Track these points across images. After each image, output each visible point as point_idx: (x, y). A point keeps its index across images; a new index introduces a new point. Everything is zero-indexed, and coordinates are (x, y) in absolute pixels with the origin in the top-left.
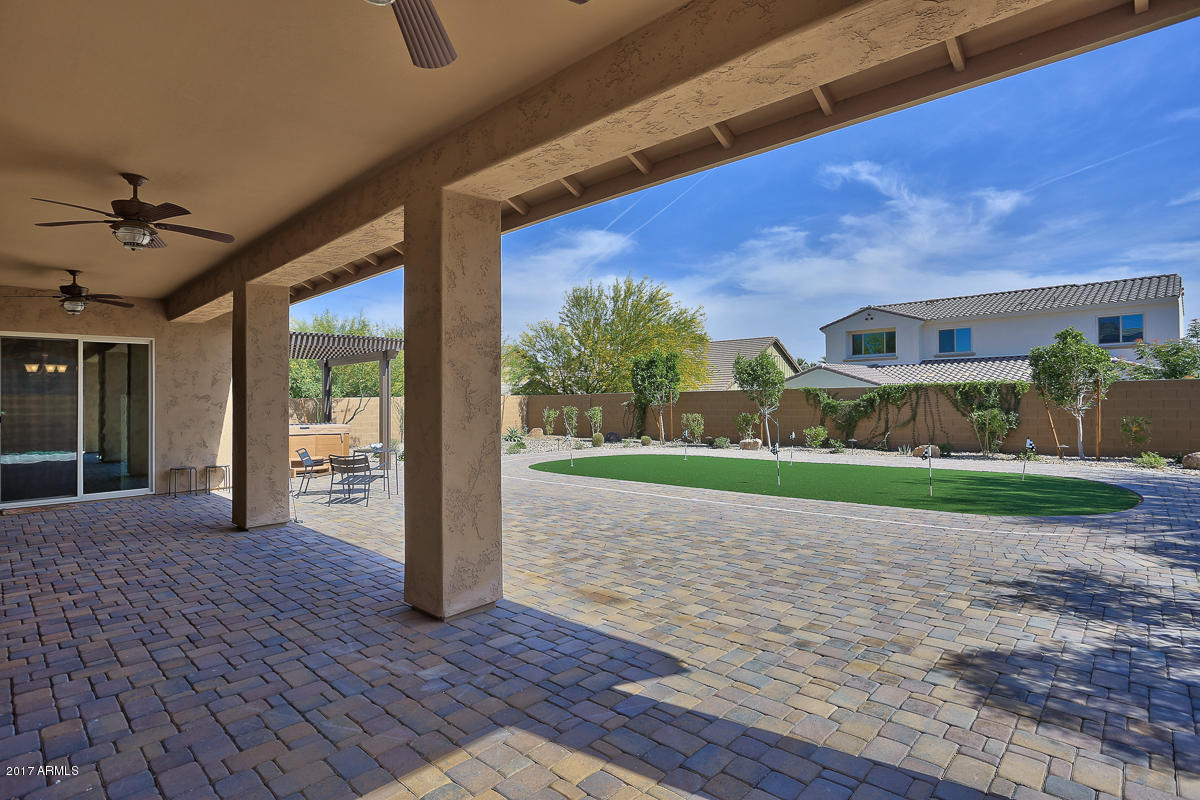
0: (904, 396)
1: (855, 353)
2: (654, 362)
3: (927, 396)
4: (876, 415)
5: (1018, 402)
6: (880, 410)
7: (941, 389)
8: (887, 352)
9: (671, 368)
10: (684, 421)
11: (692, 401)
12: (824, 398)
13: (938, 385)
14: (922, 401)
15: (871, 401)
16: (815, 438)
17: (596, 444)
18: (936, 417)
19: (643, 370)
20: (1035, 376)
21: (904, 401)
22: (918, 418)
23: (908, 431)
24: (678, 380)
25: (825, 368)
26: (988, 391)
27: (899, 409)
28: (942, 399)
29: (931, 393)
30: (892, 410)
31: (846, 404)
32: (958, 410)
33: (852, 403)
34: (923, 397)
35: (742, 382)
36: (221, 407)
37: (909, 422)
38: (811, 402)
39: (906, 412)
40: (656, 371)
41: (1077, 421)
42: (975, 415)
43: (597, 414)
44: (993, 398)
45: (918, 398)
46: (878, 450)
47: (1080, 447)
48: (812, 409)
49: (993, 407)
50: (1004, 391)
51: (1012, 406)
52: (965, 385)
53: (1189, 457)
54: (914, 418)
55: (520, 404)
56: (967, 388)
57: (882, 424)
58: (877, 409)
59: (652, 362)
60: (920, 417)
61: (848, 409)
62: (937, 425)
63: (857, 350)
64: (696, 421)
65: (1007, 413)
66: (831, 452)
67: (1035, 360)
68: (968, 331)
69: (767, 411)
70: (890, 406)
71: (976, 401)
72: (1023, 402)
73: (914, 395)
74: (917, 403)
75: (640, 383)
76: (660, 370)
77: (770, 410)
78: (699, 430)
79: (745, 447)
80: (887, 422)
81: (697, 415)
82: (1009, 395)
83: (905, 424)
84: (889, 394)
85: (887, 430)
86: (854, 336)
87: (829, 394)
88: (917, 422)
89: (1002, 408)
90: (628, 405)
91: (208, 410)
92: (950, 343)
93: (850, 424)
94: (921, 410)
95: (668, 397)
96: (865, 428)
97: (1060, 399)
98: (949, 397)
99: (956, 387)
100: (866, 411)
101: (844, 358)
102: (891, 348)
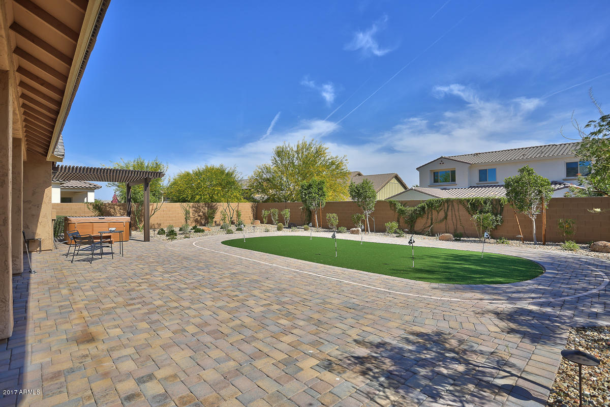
0: (441, 204)
1: (435, 182)
2: (311, 185)
3: (453, 205)
4: (426, 216)
5: (502, 209)
6: (428, 213)
7: (460, 201)
8: (451, 181)
9: (321, 189)
10: (327, 218)
11: (333, 206)
12: (399, 206)
13: (458, 199)
14: (450, 208)
15: (423, 208)
16: (391, 228)
17: (279, 229)
18: (458, 217)
19: (306, 190)
20: (507, 195)
21: (440, 208)
22: (448, 217)
23: (443, 225)
24: (325, 195)
25: (415, 190)
26: (485, 203)
27: (438, 213)
28: (461, 207)
29: (455, 204)
30: (435, 213)
31: (410, 209)
32: (470, 213)
33: (413, 209)
34: (451, 206)
35: (353, 197)
36: (38, 207)
37: (443, 220)
38: (393, 208)
39: (442, 214)
40: (312, 190)
41: (531, 221)
42: (475, 217)
43: (287, 213)
44: (488, 207)
45: (448, 207)
46: (426, 235)
47: (534, 236)
48: (393, 212)
49: (488, 212)
50: (494, 203)
51: (499, 212)
52: (473, 200)
53: (594, 244)
54: (446, 218)
55: (252, 207)
56: (474, 201)
57: (429, 221)
58: (427, 213)
59: (310, 186)
60: (449, 217)
61: (410, 212)
62: (459, 222)
63: (436, 181)
64: (333, 217)
65: (496, 216)
66: (397, 237)
67: (507, 186)
68: (495, 170)
69: (368, 213)
70: (433, 211)
71: (479, 209)
72: (505, 209)
73: (446, 204)
74: (447, 209)
75: (304, 197)
76: (314, 189)
77: (370, 213)
78: (336, 222)
79: (353, 232)
80: (432, 220)
81: (334, 214)
82: (496, 205)
83: (441, 221)
84: (432, 204)
85: (432, 224)
86: (434, 173)
87: (401, 203)
88: (448, 220)
89: (493, 213)
90: (302, 209)
91: (30, 208)
92: (485, 177)
93: (412, 221)
94: (449, 213)
95: (319, 204)
96: (420, 224)
97: (521, 208)
98: (464, 206)
99: (468, 200)
100: (420, 214)
101: (429, 184)
102: (453, 180)
